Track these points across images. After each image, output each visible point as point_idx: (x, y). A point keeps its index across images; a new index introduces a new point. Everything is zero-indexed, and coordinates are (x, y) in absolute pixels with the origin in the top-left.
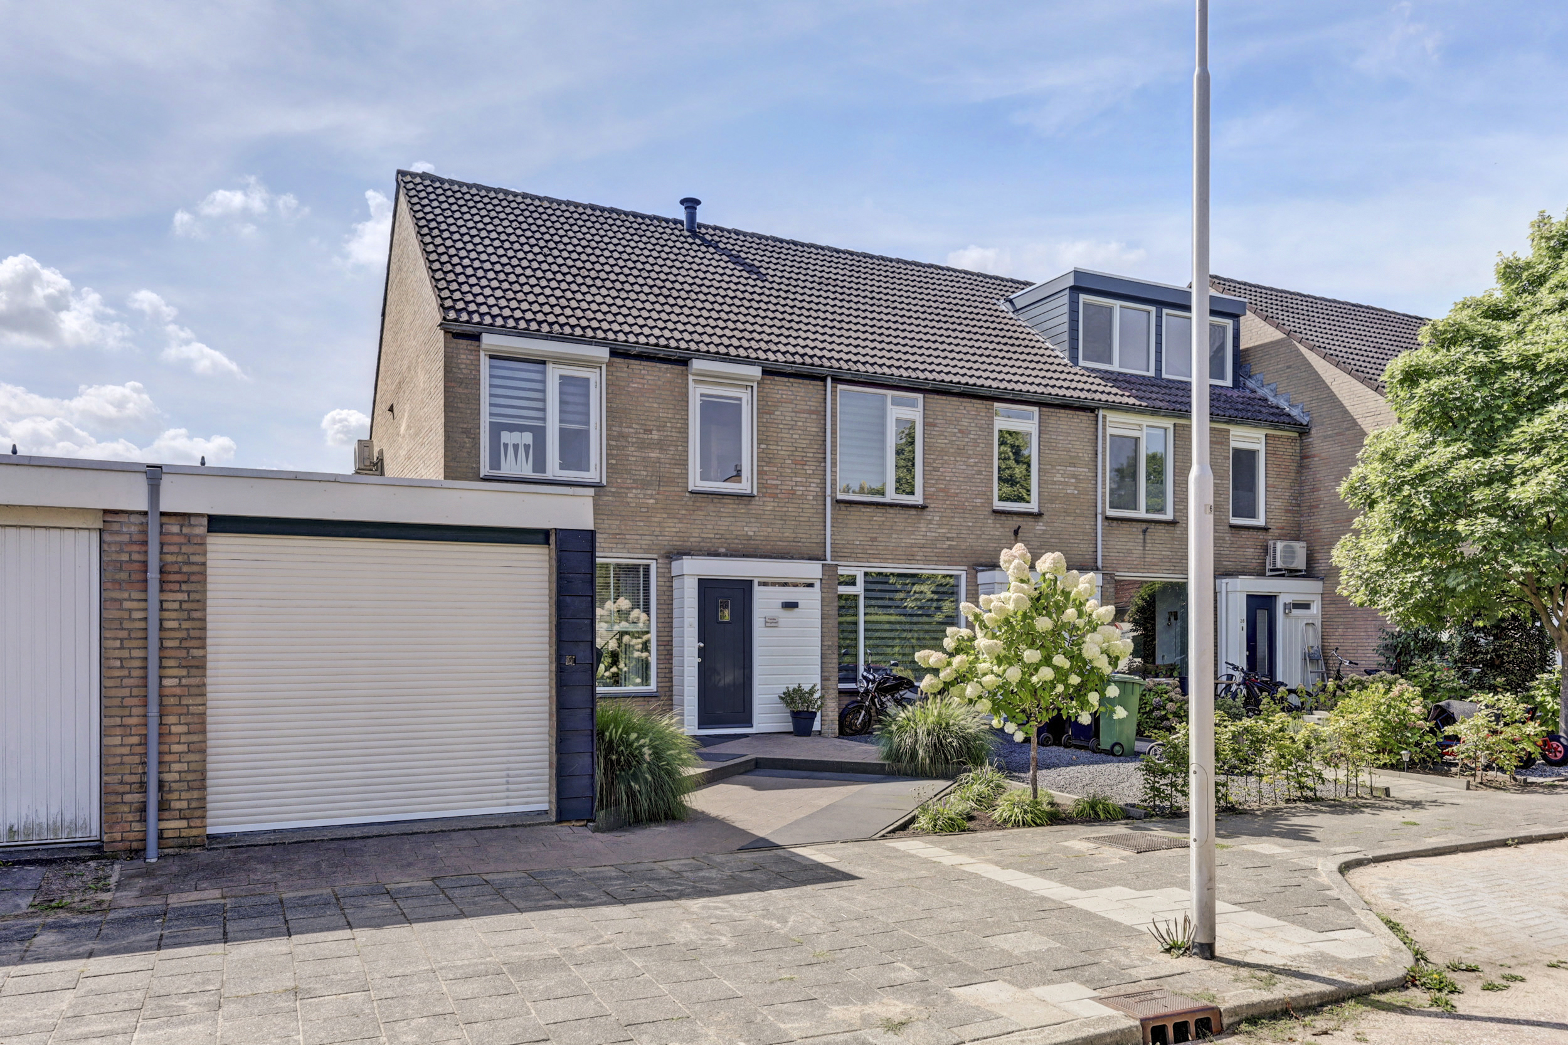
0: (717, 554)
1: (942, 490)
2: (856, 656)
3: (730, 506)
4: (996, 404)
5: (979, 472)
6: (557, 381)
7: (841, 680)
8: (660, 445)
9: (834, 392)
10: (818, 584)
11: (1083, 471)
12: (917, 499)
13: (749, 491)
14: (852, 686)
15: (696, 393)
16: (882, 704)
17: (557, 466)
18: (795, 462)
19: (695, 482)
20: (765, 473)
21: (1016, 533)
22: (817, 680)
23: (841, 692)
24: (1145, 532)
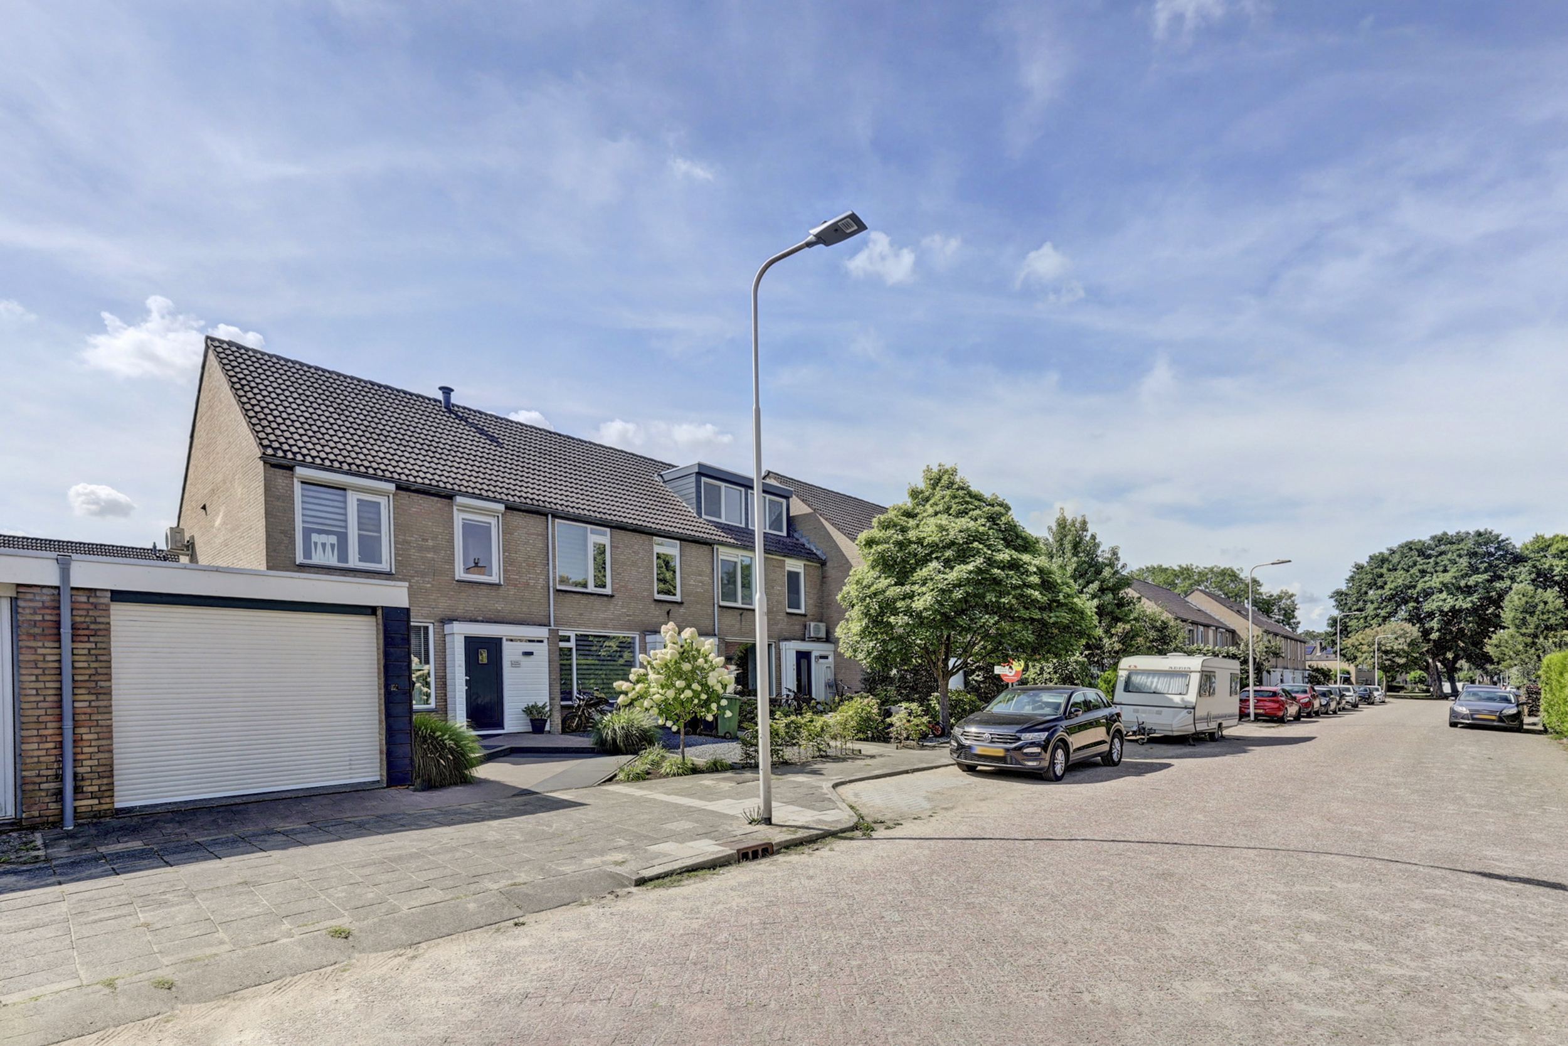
0: (477, 621)
1: (623, 587)
2: (571, 684)
3: (485, 591)
4: (655, 538)
5: (646, 577)
6: (355, 503)
7: (562, 700)
8: (435, 549)
9: (553, 522)
10: (546, 641)
11: (706, 579)
12: (608, 591)
13: (497, 582)
14: (570, 703)
15: (459, 518)
16: (589, 713)
17: (357, 559)
18: (528, 565)
19: (460, 574)
20: (509, 571)
21: (668, 613)
22: (547, 699)
23: (563, 707)
24: (741, 614)
